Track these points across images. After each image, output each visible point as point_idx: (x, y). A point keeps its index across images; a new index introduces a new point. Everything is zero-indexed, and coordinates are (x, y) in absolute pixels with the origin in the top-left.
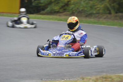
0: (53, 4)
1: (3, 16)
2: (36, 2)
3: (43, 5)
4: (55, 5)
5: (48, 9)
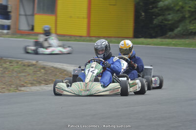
0: (187, 21)
2: (160, 18)
3: (170, 22)
4: (190, 22)
5: (179, 29)
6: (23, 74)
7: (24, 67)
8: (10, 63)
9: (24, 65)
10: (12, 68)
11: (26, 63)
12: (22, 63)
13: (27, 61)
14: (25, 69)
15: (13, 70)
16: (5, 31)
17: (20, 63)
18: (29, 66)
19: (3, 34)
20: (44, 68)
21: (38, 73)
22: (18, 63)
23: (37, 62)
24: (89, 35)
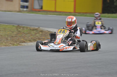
1: (86, 16)
6: (29, 35)
7: (30, 31)
8: (23, 28)
9: (31, 30)
10: (23, 31)
11: (32, 29)
12: (30, 28)
13: (33, 27)
14: (30, 32)
15: (23, 32)
16: (25, 9)
17: (28, 28)
18: (33, 30)
19: (23, 11)
20: (42, 31)
21: (38, 34)
22: (27, 28)
23: (39, 27)
24: (75, 12)
